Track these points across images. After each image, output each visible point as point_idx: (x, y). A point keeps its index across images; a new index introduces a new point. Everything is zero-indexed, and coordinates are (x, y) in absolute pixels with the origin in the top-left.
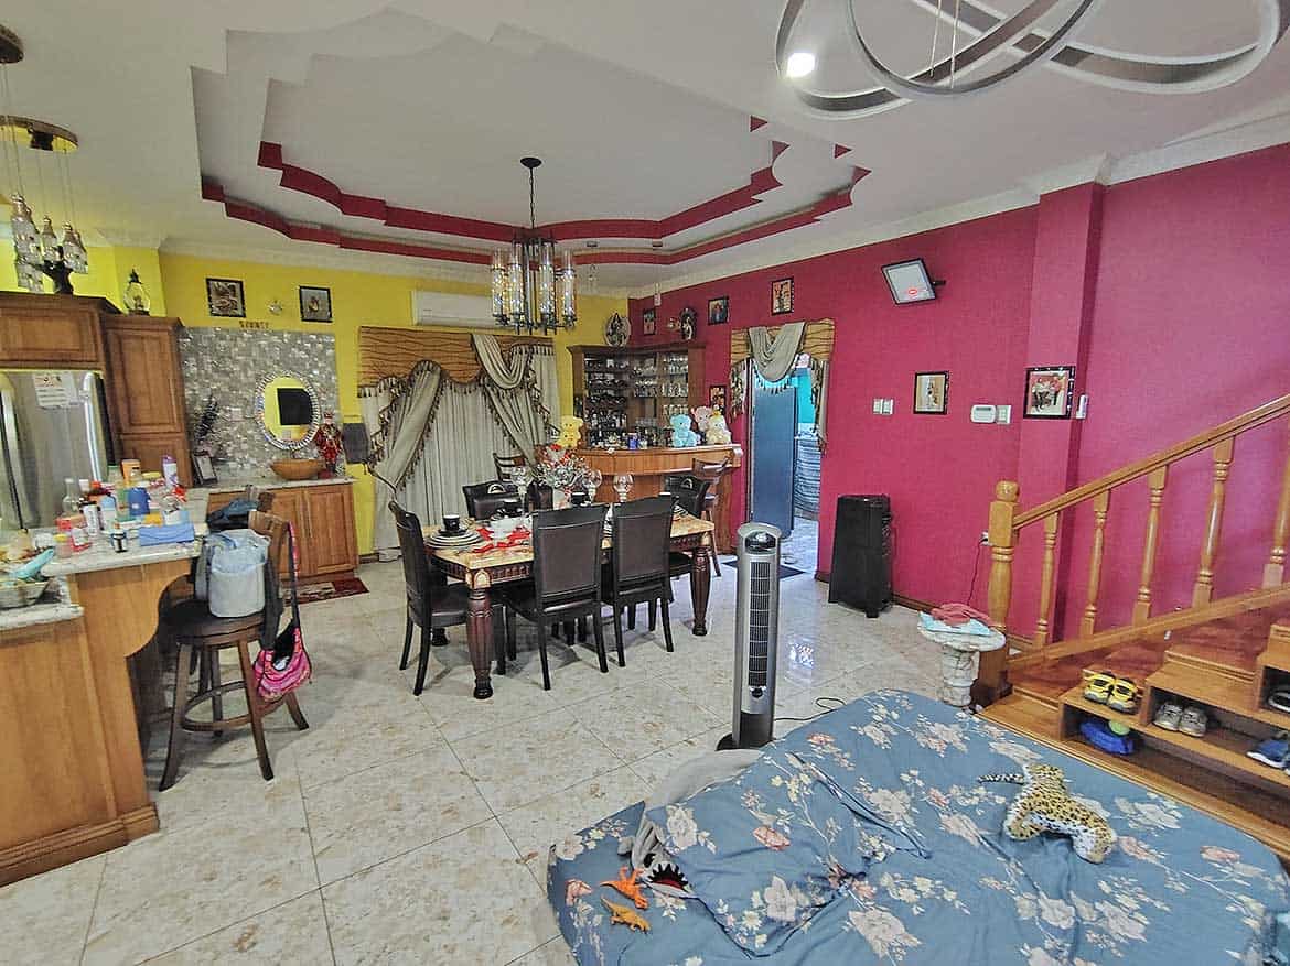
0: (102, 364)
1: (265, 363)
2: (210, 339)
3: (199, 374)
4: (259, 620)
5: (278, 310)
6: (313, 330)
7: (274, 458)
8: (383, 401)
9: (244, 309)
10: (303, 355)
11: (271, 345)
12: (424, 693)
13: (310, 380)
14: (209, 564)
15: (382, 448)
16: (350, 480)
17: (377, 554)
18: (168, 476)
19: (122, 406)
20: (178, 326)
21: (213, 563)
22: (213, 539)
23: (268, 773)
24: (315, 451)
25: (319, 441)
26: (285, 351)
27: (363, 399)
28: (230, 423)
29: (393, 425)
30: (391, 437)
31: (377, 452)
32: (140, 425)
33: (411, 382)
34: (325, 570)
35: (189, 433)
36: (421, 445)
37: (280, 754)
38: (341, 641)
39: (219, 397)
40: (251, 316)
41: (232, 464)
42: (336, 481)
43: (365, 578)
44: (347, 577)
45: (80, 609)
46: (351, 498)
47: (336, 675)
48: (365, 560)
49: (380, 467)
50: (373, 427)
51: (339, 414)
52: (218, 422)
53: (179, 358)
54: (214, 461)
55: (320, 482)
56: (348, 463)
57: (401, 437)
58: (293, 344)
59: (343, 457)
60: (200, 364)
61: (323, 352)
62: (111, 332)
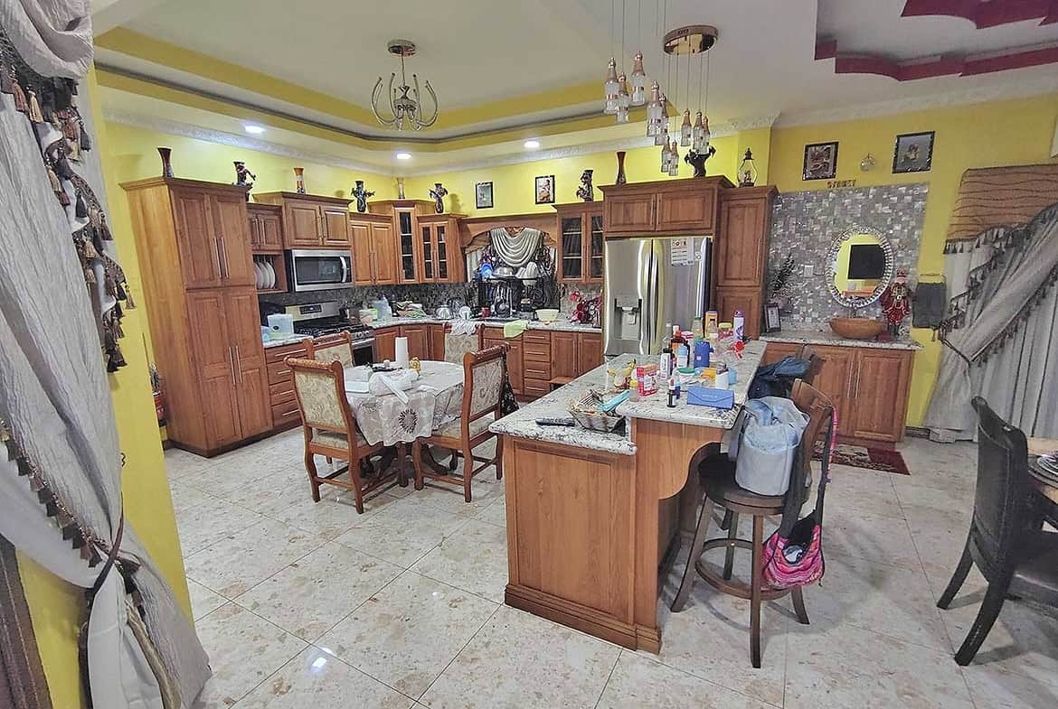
0: (713, 231)
1: (844, 221)
2: (798, 202)
3: (784, 235)
4: (779, 503)
5: (870, 164)
6: (903, 182)
7: (835, 314)
8: (980, 258)
9: (834, 171)
10: (886, 210)
11: (855, 202)
12: (970, 668)
13: (889, 237)
14: (743, 430)
15: (964, 314)
16: (914, 347)
17: (928, 431)
18: (736, 327)
19: (721, 263)
20: (774, 192)
21: (746, 433)
22: (753, 405)
23: (756, 663)
24: (879, 311)
25: (886, 300)
26: (868, 207)
27: (950, 257)
28: (801, 279)
29: (985, 288)
30: (980, 303)
31: (956, 318)
32: (732, 279)
33: (1029, 232)
34: (863, 434)
35: (766, 287)
36: (1025, 313)
37: (774, 639)
38: (866, 526)
39: (796, 255)
40: (840, 177)
41: (796, 317)
42: (895, 346)
43: (909, 453)
44: (887, 448)
45: (634, 448)
46: (909, 368)
47: (852, 568)
48: (912, 433)
49: (954, 336)
50: (957, 286)
51: (914, 273)
52: (793, 278)
53: (770, 221)
54: (781, 313)
55: (877, 345)
56: (914, 326)
57: (994, 303)
58: (878, 199)
59: (910, 319)
60: (786, 227)
61: (910, 205)
62: (723, 204)
